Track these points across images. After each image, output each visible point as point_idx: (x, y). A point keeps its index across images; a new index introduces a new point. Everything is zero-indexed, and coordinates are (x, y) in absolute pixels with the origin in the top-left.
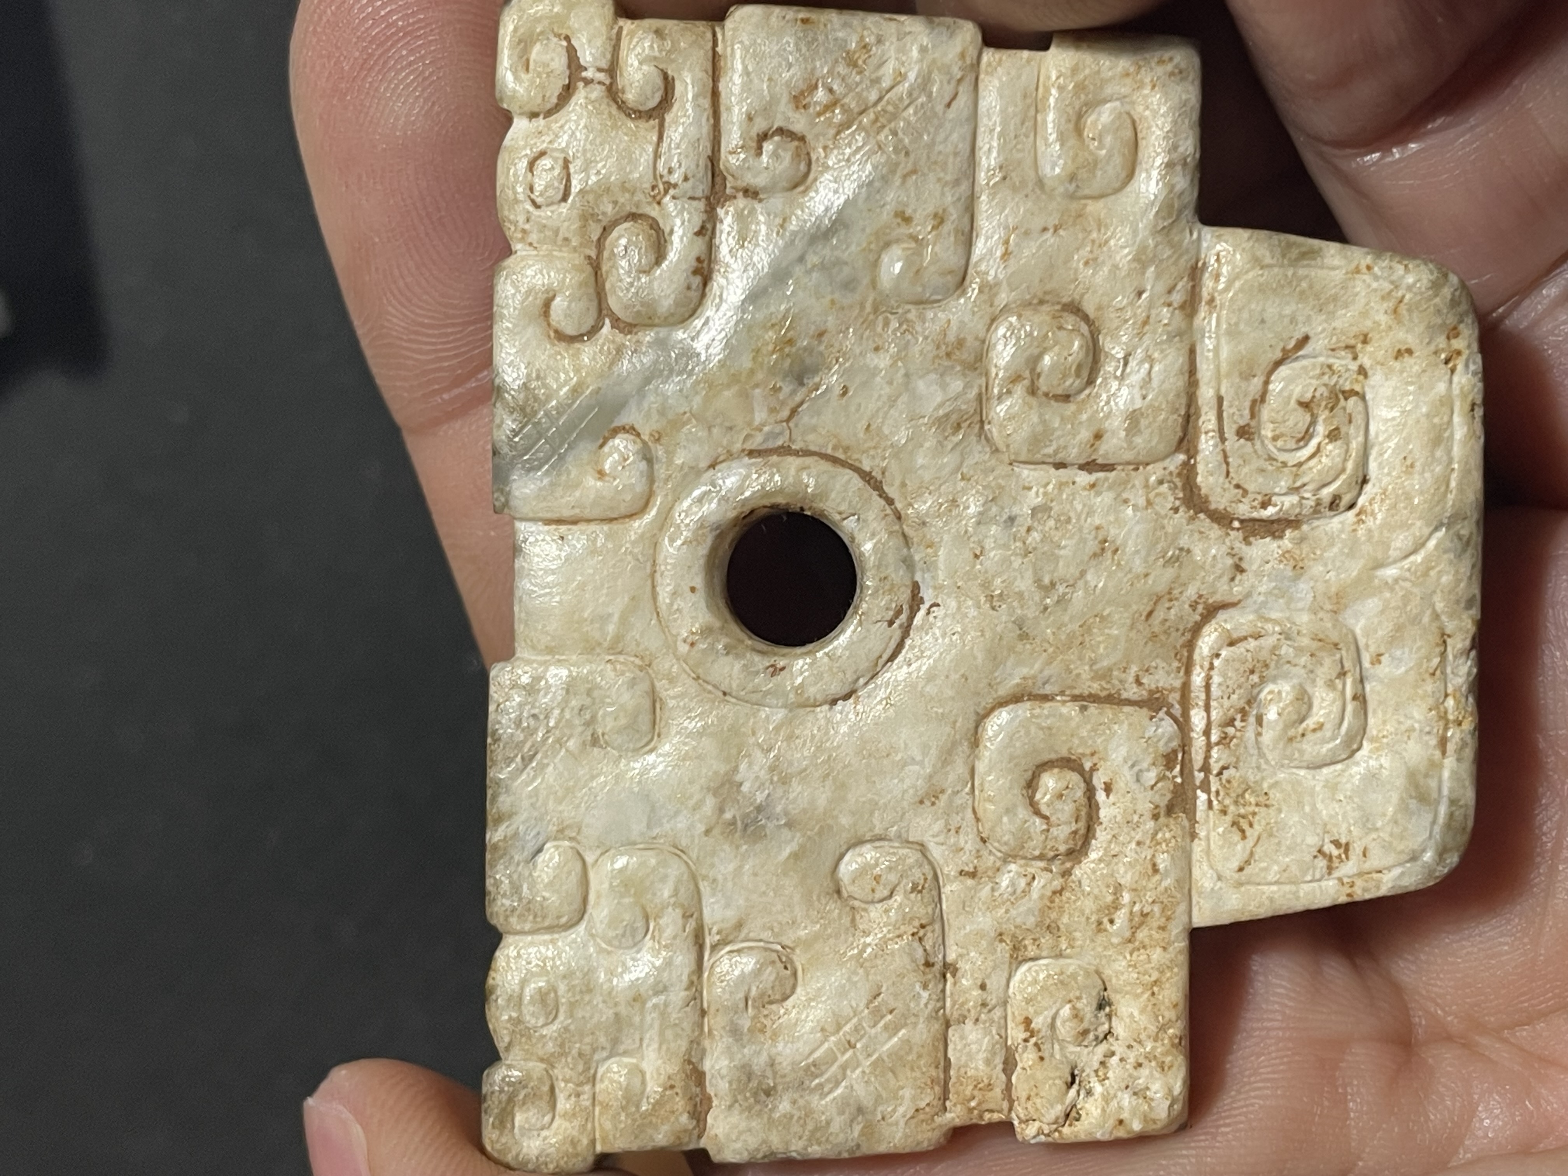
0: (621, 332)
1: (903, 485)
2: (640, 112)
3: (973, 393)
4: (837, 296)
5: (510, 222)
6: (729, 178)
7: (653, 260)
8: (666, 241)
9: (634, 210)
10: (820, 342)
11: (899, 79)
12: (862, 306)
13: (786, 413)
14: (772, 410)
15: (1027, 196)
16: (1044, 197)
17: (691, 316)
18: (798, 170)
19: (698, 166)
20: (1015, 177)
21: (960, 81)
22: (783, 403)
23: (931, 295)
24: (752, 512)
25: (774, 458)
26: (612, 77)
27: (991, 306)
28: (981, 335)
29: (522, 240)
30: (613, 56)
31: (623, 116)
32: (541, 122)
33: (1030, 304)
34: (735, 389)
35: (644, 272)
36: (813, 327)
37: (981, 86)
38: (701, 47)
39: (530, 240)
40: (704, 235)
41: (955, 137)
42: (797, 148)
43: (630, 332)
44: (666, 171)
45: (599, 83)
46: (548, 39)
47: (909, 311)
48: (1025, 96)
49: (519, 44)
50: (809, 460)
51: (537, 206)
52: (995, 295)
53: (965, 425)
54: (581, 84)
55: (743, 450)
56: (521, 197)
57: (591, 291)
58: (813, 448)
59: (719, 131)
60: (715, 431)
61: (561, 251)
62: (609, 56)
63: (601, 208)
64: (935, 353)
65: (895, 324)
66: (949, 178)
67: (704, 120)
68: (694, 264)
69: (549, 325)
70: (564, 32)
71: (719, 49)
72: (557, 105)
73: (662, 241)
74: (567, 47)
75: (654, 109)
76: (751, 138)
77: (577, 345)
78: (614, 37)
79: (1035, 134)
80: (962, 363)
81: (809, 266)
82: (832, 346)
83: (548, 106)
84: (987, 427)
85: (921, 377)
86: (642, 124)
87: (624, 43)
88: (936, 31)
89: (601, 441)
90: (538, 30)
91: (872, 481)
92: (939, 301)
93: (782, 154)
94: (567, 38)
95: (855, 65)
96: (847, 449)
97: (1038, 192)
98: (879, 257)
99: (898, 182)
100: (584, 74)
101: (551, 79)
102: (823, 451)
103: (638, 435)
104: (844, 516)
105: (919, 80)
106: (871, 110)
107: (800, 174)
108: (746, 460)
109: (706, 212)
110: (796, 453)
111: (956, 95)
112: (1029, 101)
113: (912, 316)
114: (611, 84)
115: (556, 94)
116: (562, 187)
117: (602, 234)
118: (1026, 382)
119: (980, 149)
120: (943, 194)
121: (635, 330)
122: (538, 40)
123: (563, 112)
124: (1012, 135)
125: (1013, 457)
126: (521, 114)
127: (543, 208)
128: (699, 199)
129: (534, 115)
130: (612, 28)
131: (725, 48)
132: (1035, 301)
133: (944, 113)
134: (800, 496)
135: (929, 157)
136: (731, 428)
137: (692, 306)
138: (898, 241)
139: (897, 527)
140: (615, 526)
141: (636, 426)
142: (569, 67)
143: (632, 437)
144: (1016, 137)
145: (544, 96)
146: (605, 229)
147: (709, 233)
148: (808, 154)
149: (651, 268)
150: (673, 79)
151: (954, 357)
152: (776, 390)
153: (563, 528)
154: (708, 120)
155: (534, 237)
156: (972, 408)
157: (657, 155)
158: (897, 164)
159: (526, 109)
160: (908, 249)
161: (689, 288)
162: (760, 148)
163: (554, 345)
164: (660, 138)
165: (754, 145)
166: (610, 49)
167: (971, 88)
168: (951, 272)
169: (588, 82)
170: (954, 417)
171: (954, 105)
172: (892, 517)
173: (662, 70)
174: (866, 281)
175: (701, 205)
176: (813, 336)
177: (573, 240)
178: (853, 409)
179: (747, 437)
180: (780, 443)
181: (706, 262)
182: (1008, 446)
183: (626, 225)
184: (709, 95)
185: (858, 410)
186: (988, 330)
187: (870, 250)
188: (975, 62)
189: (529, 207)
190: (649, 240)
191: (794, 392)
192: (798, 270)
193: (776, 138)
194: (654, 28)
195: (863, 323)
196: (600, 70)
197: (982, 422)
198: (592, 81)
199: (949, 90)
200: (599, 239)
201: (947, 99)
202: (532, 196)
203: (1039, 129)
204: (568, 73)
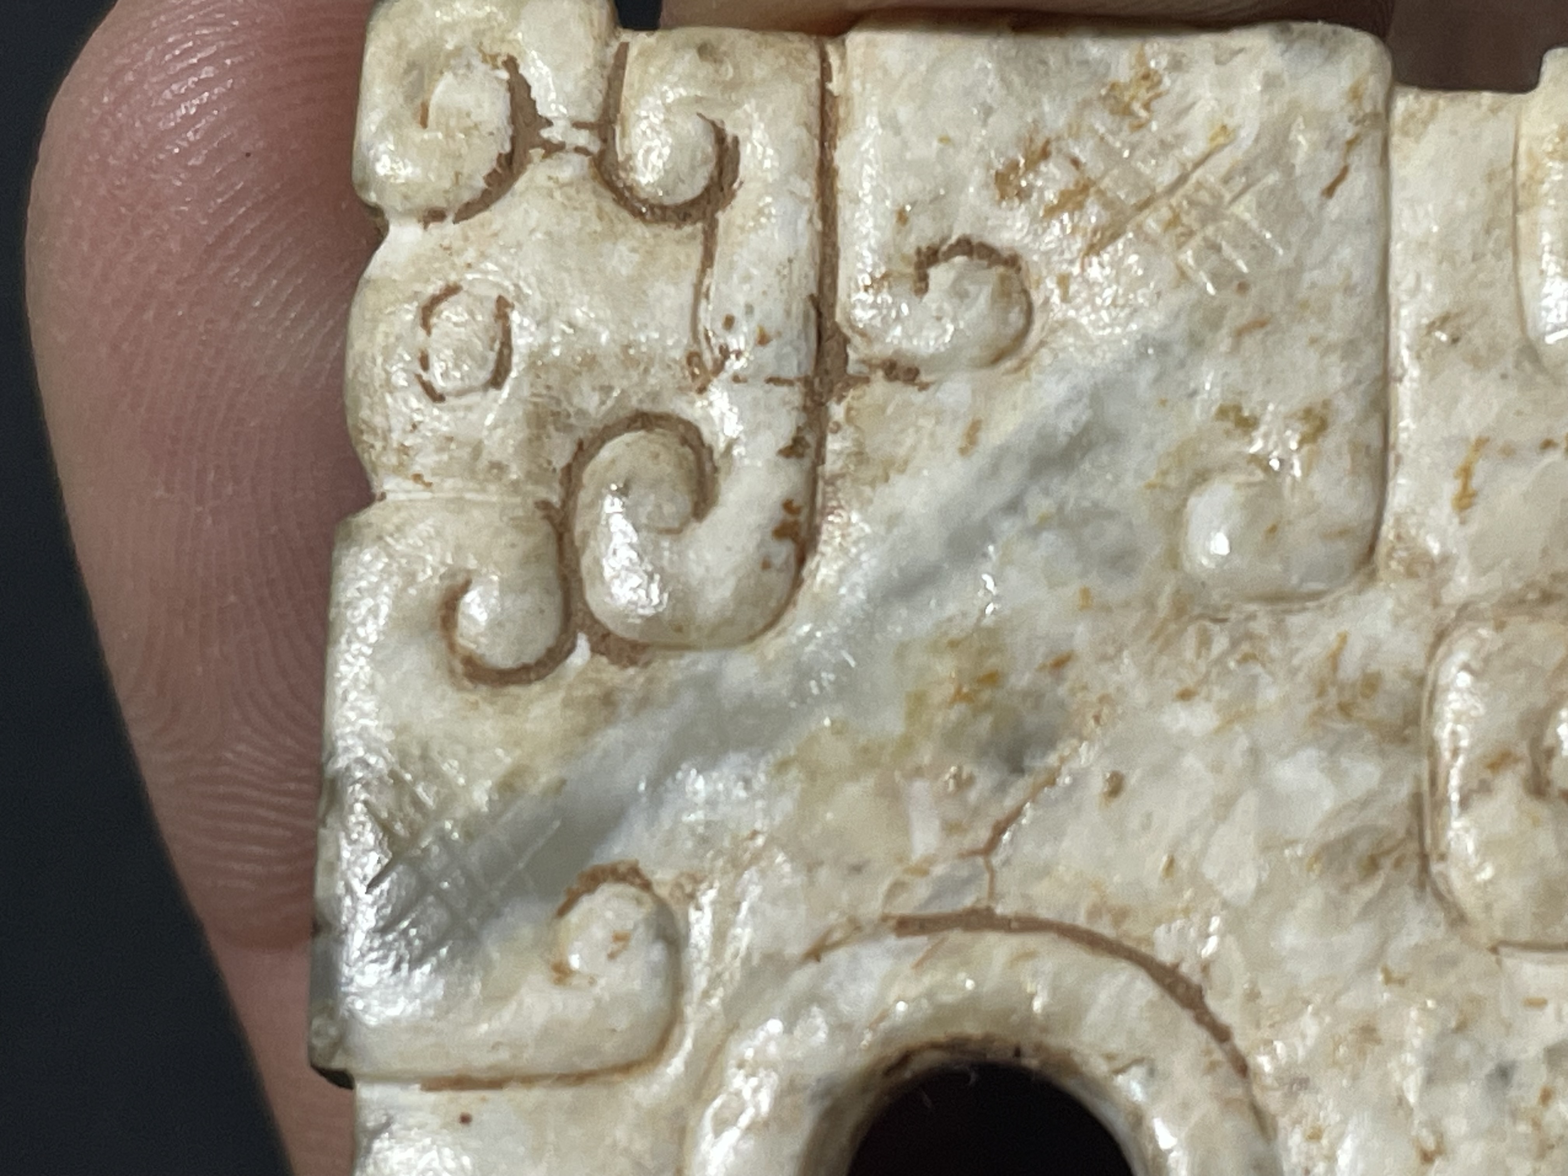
0: (613, 662)
1: (1253, 996)
2: (663, 208)
3: (1403, 792)
4: (1094, 581)
5: (373, 430)
6: (857, 340)
7: (689, 509)
8: (716, 469)
9: (647, 407)
10: (1059, 679)
11: (1221, 140)
12: (1150, 603)
13: (983, 834)
14: (951, 828)
15: (1504, 376)
16: (1540, 378)
17: (770, 625)
18: (1005, 322)
19: (788, 313)
20: (1477, 337)
21: (1351, 144)
22: (976, 812)
23: (1302, 581)
24: (905, 1058)
25: (956, 936)
26: (604, 141)
27: (1436, 604)
28: (1418, 665)
29: (399, 470)
30: (607, 96)
31: (625, 214)
32: (449, 229)
33: (1522, 601)
34: (869, 782)
35: (669, 531)
36: (1042, 650)
37: (1395, 158)
38: (795, 79)
39: (417, 469)
40: (801, 456)
41: (1345, 253)
42: (1003, 279)
43: (633, 662)
44: (719, 325)
45: (578, 150)
46: (469, 66)
47: (1252, 617)
48: (1490, 177)
49: (407, 72)
50: (1032, 941)
51: (434, 396)
52: (1446, 581)
53: (1387, 863)
54: (537, 153)
55: (885, 918)
56: (400, 380)
57: (550, 572)
58: (1044, 913)
59: (834, 246)
60: (824, 874)
61: (483, 490)
62: (599, 98)
63: (576, 400)
64: (1315, 704)
65: (1220, 644)
66: (1335, 336)
67: (802, 224)
68: (781, 515)
69: (452, 646)
70: (505, 50)
71: (834, 86)
72: (485, 193)
73: (708, 467)
74: (509, 82)
75: (694, 203)
76: (904, 258)
77: (514, 690)
78: (611, 61)
79: (1516, 253)
80: (1374, 725)
81: (1032, 519)
82: (1085, 688)
83: (466, 196)
84: (1436, 868)
85: (1283, 757)
86: (668, 232)
87: (632, 73)
88: (1297, 46)
89: (562, 900)
90: (449, 46)
91: (1181, 990)
92: (1315, 596)
93: (972, 289)
94: (511, 64)
95: (1126, 111)
96: (1121, 915)
97: (1528, 366)
98: (1186, 500)
99: (1224, 344)
100: (545, 133)
101: (476, 141)
102: (1067, 920)
103: (647, 886)
104: (1118, 1064)
105: (1265, 143)
106: (1164, 201)
107: (1011, 331)
108: (892, 941)
109: (805, 408)
110: (1005, 925)
111: (1343, 174)
112: (1497, 186)
113: (1262, 625)
114: (602, 153)
115: (486, 170)
116: (492, 356)
117: (575, 457)
118: (1523, 768)
119: (1398, 284)
120: (1323, 372)
121: (644, 658)
122: (448, 66)
123: (498, 207)
124: (1467, 254)
125: (1499, 933)
126: (408, 213)
127: (451, 401)
128: (790, 383)
129: (434, 215)
130: (607, 45)
131: (848, 82)
132: (1532, 596)
133: (1321, 207)
134: (1015, 1018)
135: (1290, 296)
136: (857, 869)
137: (773, 604)
138: (1225, 468)
139: (1238, 1092)
140: (588, 1092)
141: (645, 867)
142: (513, 119)
143: (632, 891)
144: (1474, 259)
145: (457, 174)
146: (580, 445)
147: (811, 452)
148: (1025, 292)
149: (684, 524)
150: (736, 140)
151: (1356, 713)
152: (963, 783)
153: (468, 1100)
154: (810, 220)
155: (424, 462)
156: (1399, 824)
157: (699, 293)
158: (1222, 310)
159: (420, 201)
160: (1250, 485)
161: (766, 565)
162: (923, 278)
163: (460, 689)
164: (708, 259)
165: (910, 270)
166: (602, 85)
167: (1376, 159)
168: (1343, 533)
169: (552, 149)
170: (1363, 846)
171: (1340, 190)
172: (1226, 1070)
173: (713, 124)
174: (1156, 552)
175: (795, 395)
176: (1042, 668)
177: (514, 467)
178: (1134, 823)
179: (897, 887)
180: (968, 901)
181: (805, 512)
182: (1488, 907)
183: (628, 437)
184: (812, 172)
185: (1146, 826)
186: (1431, 656)
187: (1165, 488)
188: (1380, 108)
189: (416, 401)
190: (680, 466)
191: (1001, 788)
192: (1008, 527)
193: (959, 260)
194: (698, 41)
195: (1154, 638)
196: (578, 125)
197: (1424, 858)
198: (560, 147)
199: (1330, 161)
200: (568, 469)
201: (1326, 181)
202: (425, 376)
203: (1523, 246)
204: (510, 132)
